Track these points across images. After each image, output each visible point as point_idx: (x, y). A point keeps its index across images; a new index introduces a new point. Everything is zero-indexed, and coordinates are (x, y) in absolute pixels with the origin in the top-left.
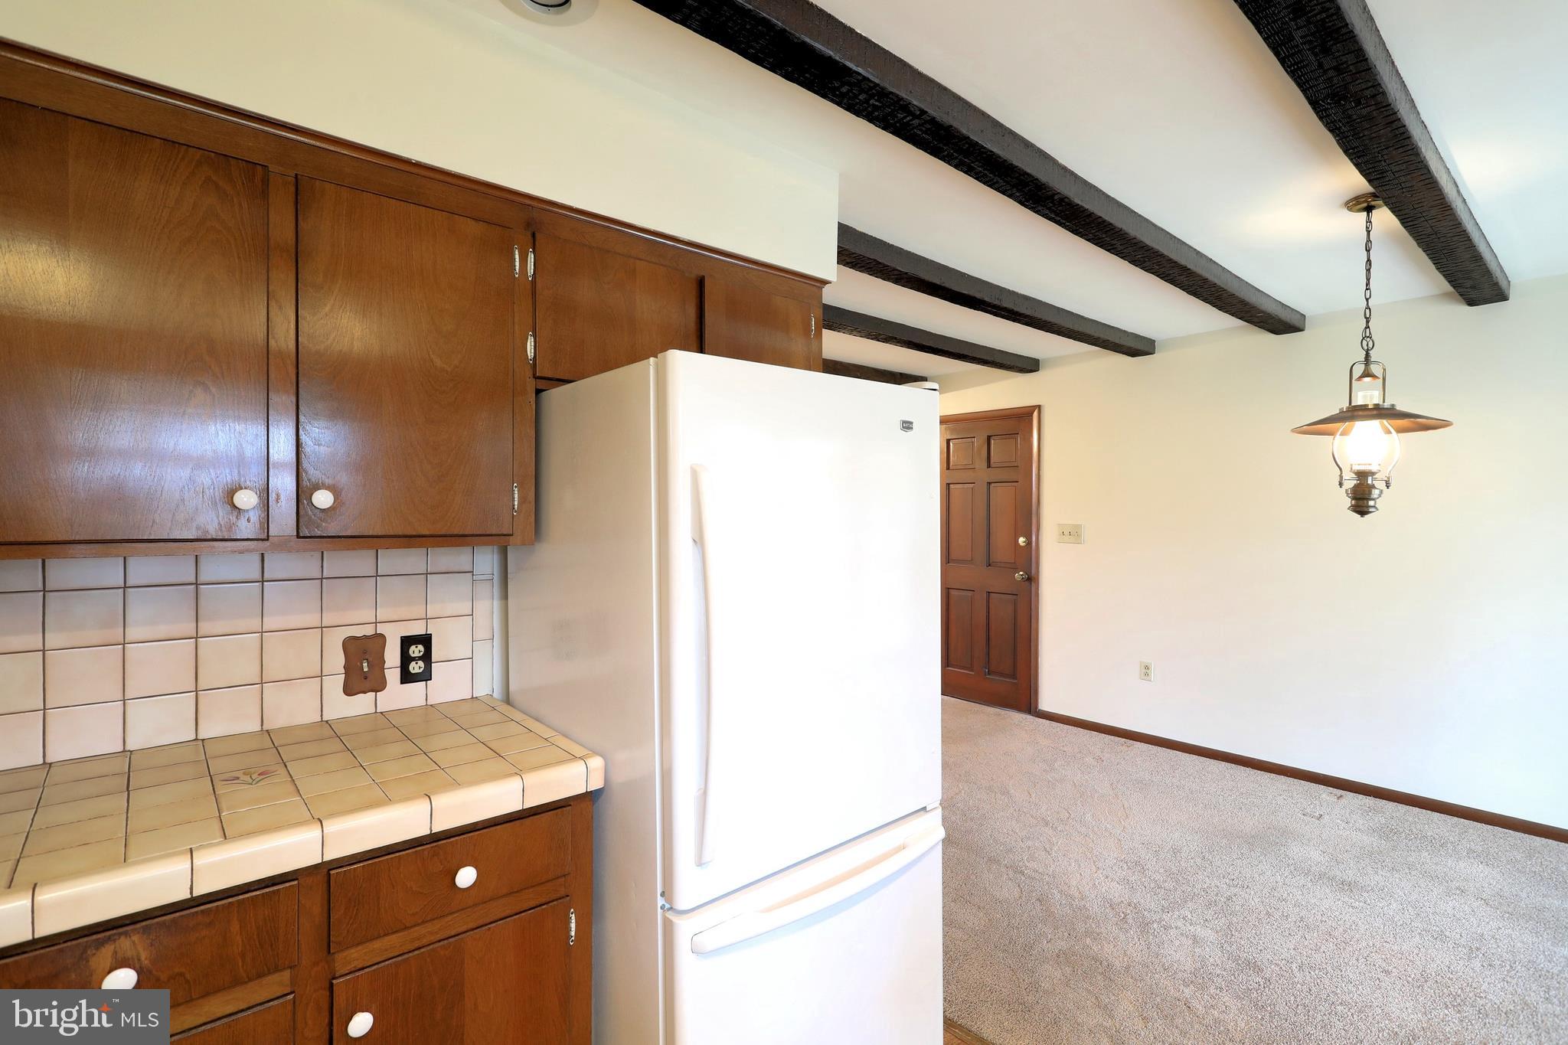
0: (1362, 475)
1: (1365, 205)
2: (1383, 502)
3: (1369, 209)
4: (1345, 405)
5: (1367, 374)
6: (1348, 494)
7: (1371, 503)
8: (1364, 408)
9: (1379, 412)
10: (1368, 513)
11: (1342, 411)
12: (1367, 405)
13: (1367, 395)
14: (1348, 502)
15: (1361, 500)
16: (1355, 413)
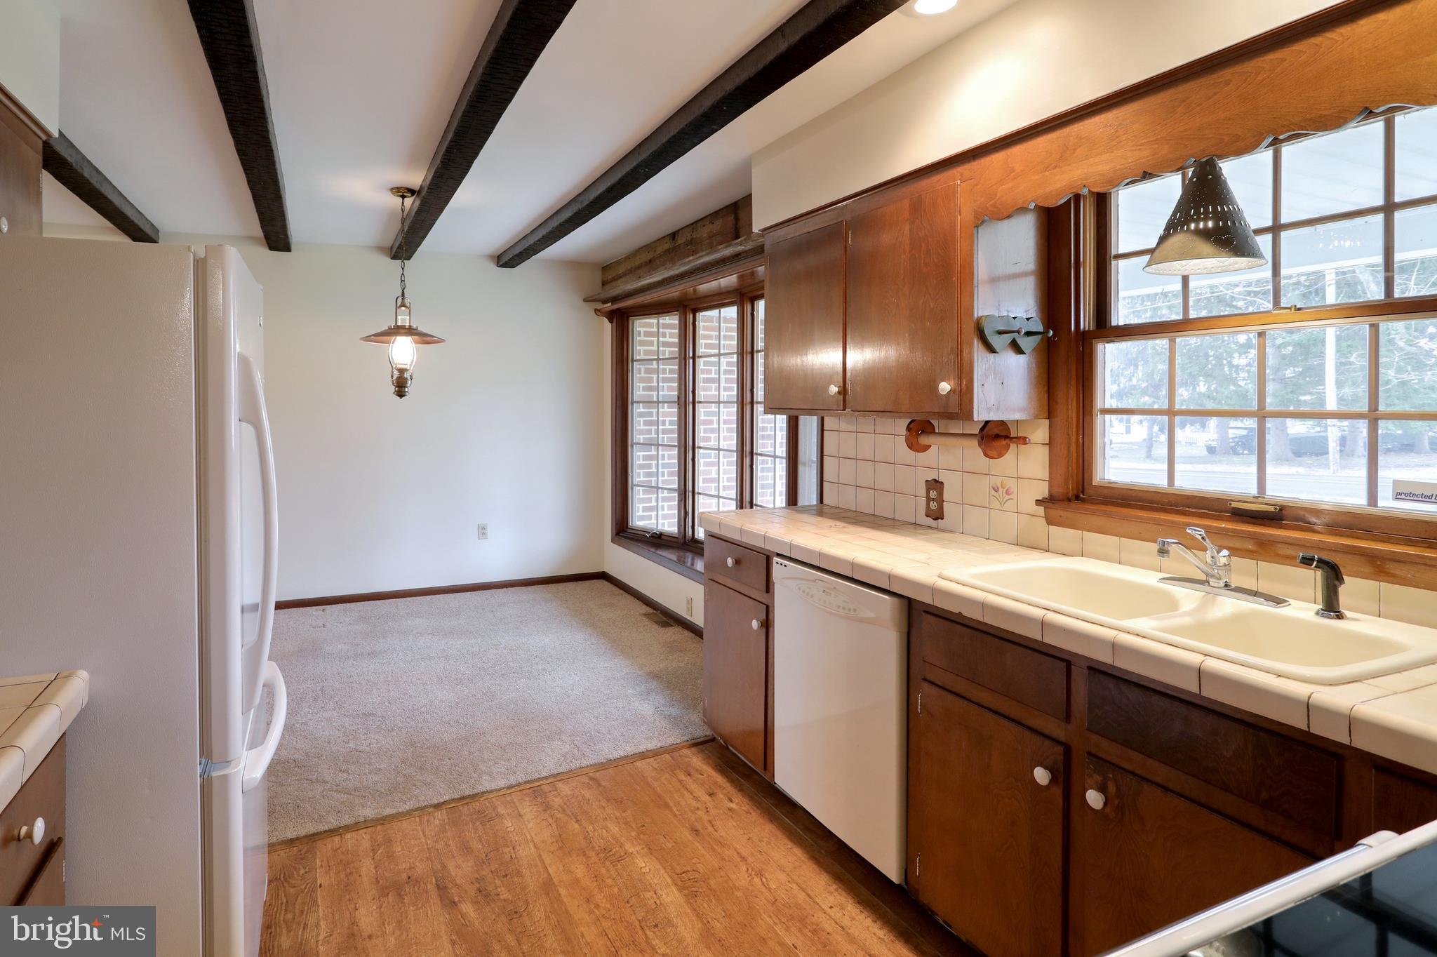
0: (402, 371)
1: (401, 194)
2: (411, 388)
3: (403, 197)
4: (393, 324)
5: (403, 305)
6: (393, 383)
7: (406, 389)
8: (403, 327)
9: (410, 331)
10: (404, 396)
11: (390, 328)
12: (405, 326)
13: (403, 319)
14: (393, 389)
15: (401, 388)
16: (397, 330)
